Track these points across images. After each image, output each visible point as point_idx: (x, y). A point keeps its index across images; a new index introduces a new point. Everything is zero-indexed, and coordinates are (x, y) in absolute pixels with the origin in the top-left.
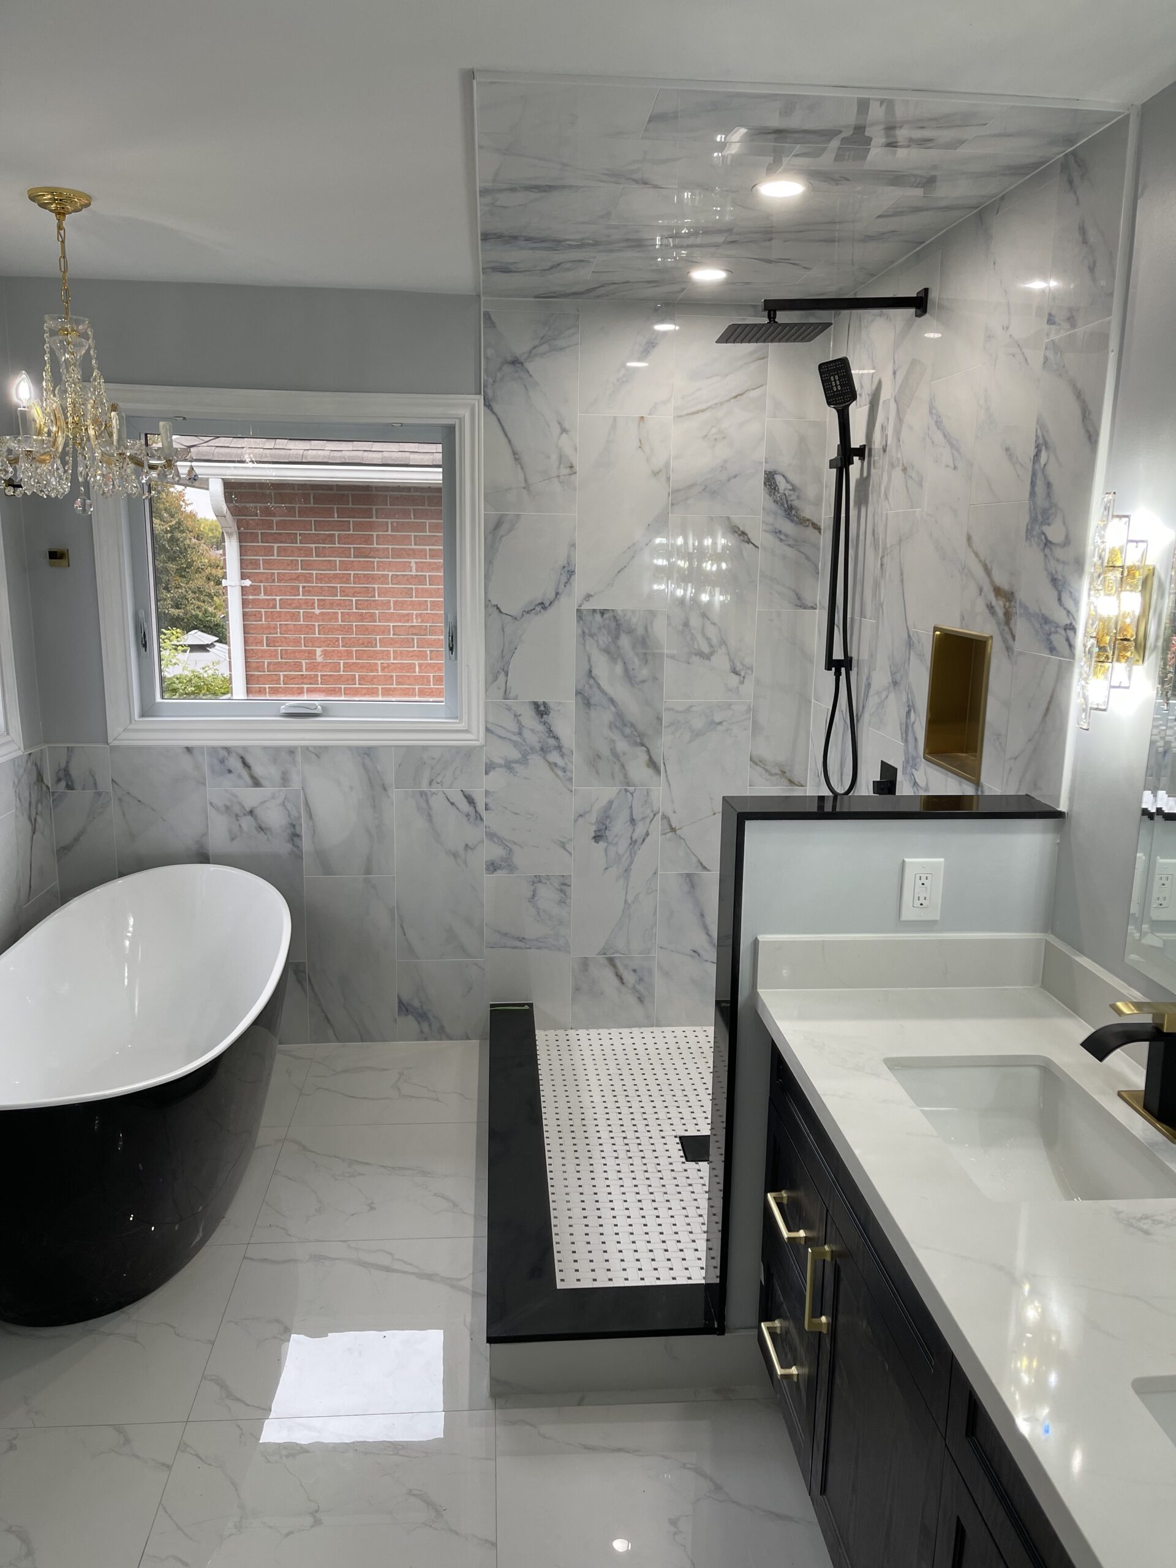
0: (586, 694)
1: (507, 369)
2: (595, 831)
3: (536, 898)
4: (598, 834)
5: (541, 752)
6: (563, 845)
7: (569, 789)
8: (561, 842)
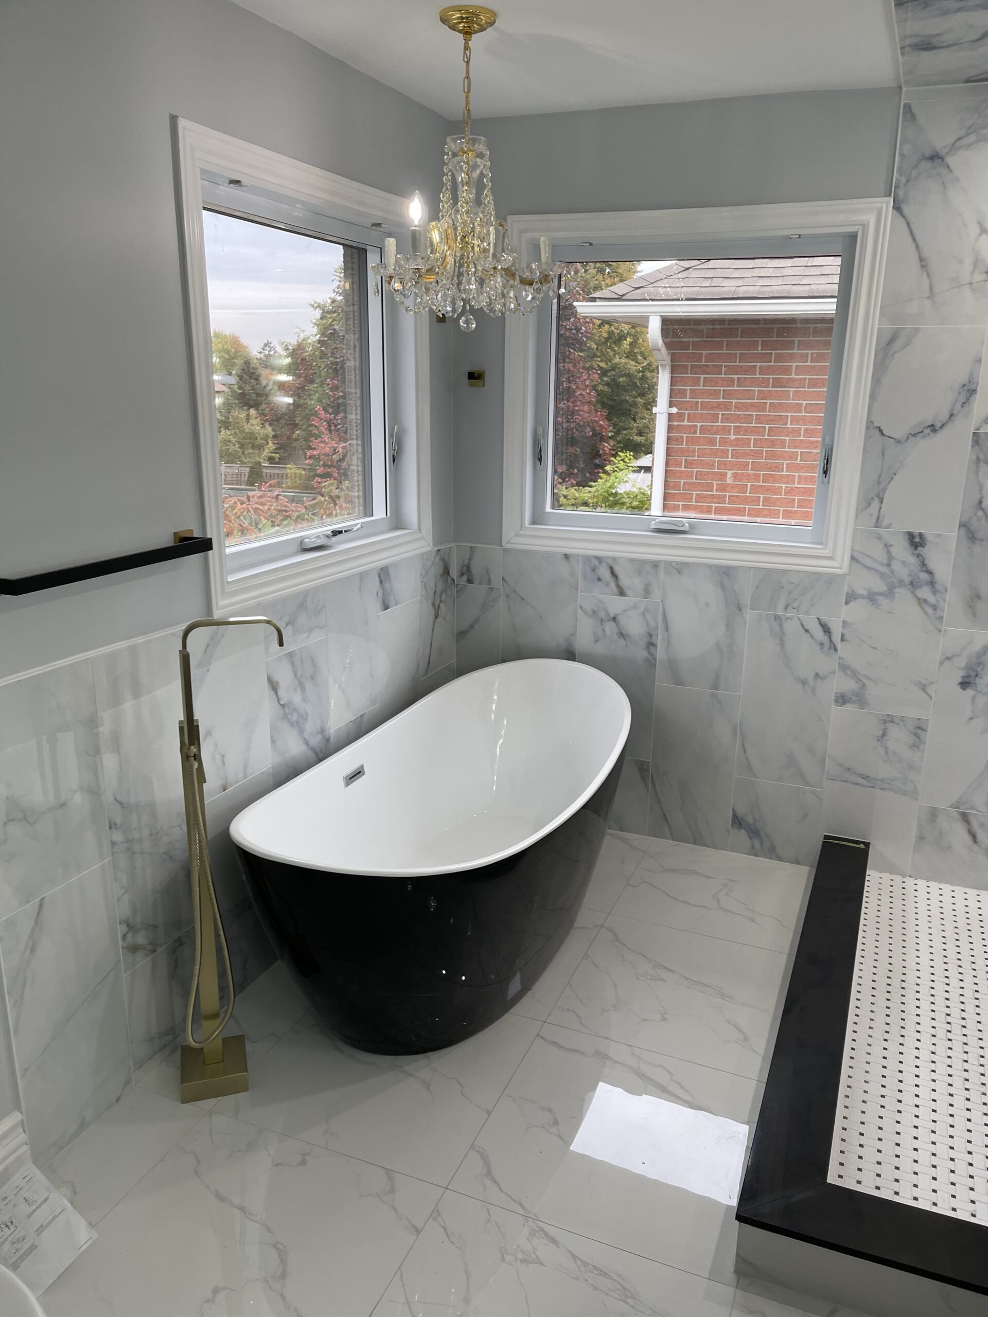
0: (972, 528)
1: (925, 165)
2: (963, 677)
3: (885, 738)
4: (967, 680)
5: (909, 587)
6: (923, 688)
7: (938, 629)
8: (920, 683)
